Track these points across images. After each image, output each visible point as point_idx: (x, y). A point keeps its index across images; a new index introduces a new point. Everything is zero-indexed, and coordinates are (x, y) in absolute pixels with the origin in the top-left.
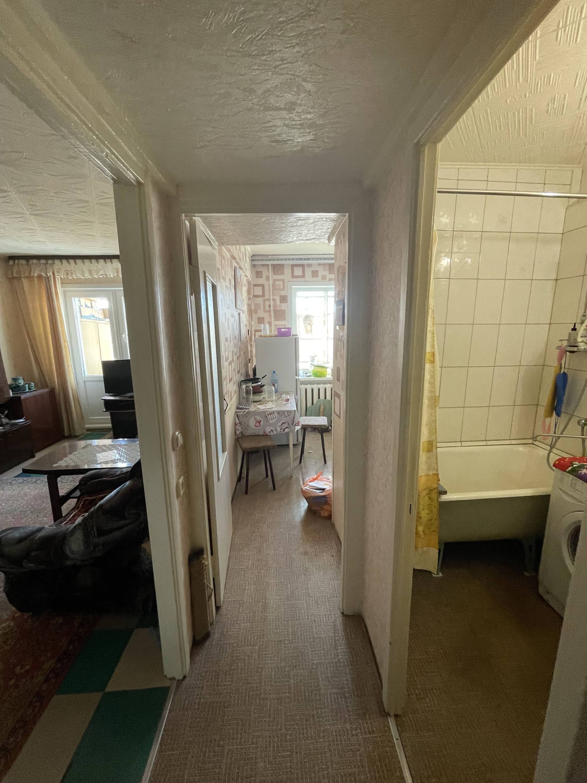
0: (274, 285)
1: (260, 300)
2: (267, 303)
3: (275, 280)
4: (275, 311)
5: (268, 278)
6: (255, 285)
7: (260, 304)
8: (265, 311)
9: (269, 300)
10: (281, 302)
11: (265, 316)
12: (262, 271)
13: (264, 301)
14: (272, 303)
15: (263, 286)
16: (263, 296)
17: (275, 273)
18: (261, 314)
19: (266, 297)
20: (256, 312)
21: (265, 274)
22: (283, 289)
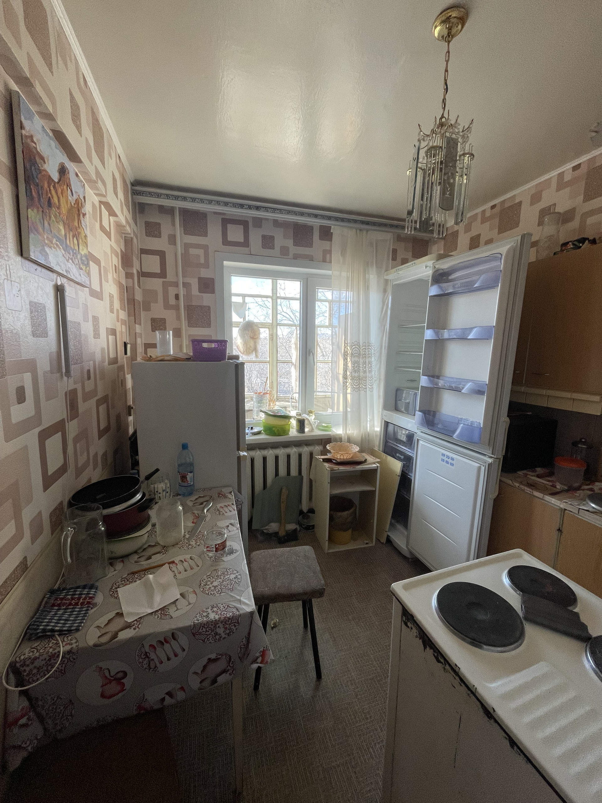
0: (186, 255)
1: (156, 284)
2: (172, 291)
3: (187, 246)
4: (190, 309)
5: (172, 240)
6: (143, 251)
7: (156, 292)
8: (167, 306)
9: (176, 285)
10: (200, 291)
11: (169, 316)
12: (159, 224)
13: (165, 286)
14: (182, 292)
15: (162, 254)
16: (163, 274)
17: (187, 231)
18: (158, 310)
19: (170, 277)
20: (147, 308)
21: (166, 230)
22: (206, 265)
